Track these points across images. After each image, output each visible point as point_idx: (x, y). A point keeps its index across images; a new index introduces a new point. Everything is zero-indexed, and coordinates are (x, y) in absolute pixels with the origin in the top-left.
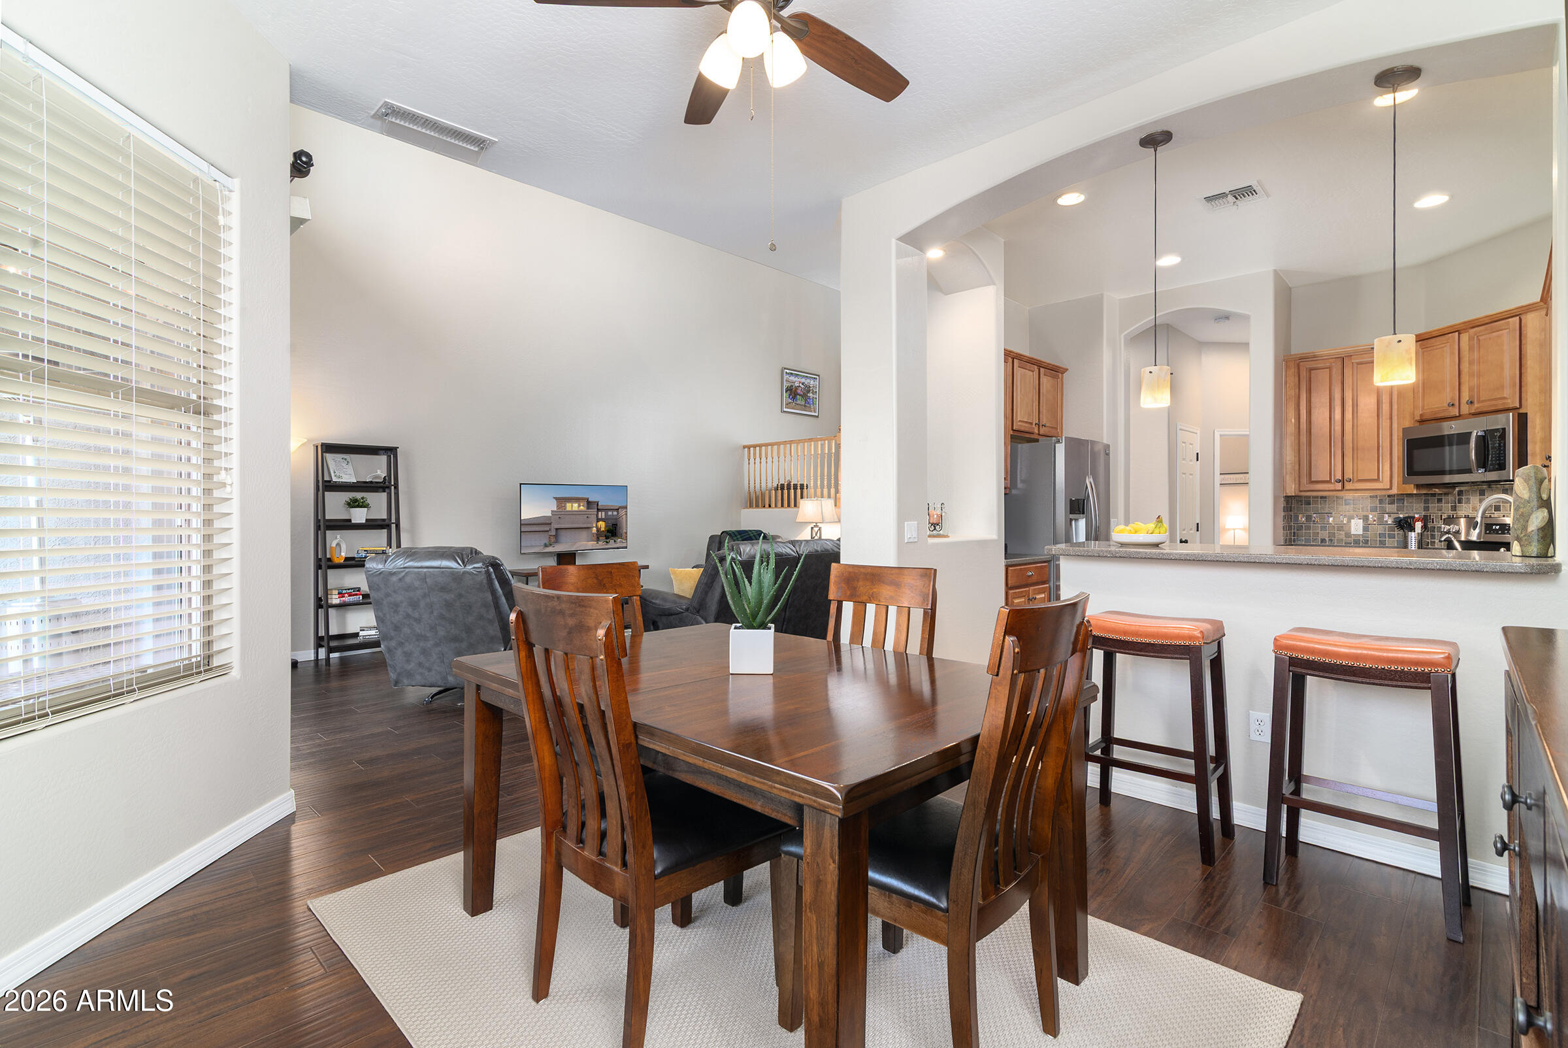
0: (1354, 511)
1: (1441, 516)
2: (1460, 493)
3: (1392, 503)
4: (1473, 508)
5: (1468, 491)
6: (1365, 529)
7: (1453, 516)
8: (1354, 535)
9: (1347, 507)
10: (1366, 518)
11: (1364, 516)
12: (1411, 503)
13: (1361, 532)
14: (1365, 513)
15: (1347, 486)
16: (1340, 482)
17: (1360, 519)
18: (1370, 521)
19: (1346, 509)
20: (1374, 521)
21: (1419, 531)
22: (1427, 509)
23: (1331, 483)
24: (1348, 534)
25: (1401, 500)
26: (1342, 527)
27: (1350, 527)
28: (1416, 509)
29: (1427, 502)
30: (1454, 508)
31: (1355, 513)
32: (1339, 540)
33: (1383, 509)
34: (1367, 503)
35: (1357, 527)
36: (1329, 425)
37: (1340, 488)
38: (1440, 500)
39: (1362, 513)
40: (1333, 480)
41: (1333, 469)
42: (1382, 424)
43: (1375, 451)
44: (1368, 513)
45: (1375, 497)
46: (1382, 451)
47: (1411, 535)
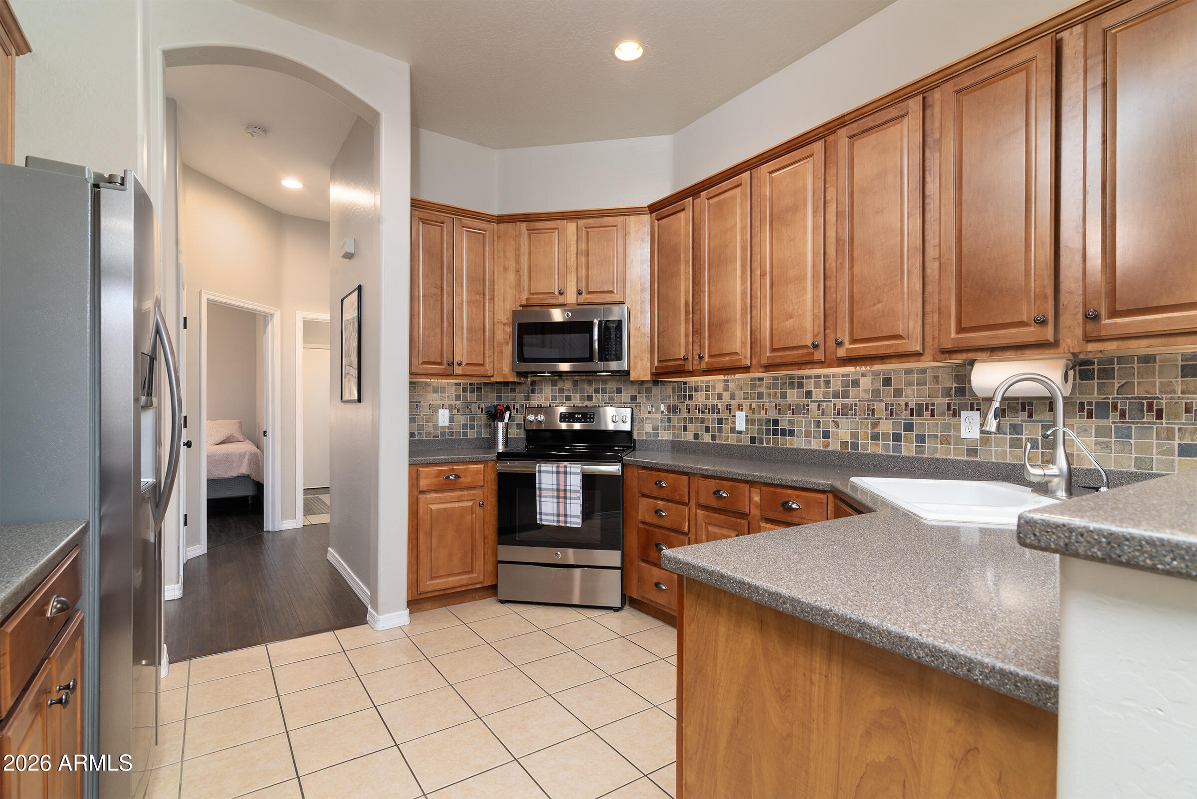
0: (441, 400)
1: (514, 405)
2: (533, 383)
3: (472, 392)
6: (451, 420)
7: (526, 405)
8: (441, 427)
9: (435, 395)
10: (451, 408)
11: (449, 405)
12: (487, 392)
13: (447, 424)
14: (451, 402)
15: (458, 370)
16: (451, 364)
17: (446, 409)
18: (455, 411)
19: (433, 398)
20: (458, 411)
21: (506, 420)
22: (499, 398)
23: (443, 365)
24: (436, 427)
25: (479, 389)
26: (430, 418)
27: (438, 419)
28: (491, 399)
29: (499, 391)
30: (527, 398)
31: (442, 403)
32: (428, 434)
33: (465, 397)
34: (452, 392)
35: (443, 418)
36: (442, 295)
37: (450, 372)
38: (513, 390)
39: (447, 403)
40: (445, 363)
41: (445, 349)
42: (487, 304)
43: (479, 333)
44: (453, 402)
45: (459, 384)
46: (487, 334)
47: (501, 425)
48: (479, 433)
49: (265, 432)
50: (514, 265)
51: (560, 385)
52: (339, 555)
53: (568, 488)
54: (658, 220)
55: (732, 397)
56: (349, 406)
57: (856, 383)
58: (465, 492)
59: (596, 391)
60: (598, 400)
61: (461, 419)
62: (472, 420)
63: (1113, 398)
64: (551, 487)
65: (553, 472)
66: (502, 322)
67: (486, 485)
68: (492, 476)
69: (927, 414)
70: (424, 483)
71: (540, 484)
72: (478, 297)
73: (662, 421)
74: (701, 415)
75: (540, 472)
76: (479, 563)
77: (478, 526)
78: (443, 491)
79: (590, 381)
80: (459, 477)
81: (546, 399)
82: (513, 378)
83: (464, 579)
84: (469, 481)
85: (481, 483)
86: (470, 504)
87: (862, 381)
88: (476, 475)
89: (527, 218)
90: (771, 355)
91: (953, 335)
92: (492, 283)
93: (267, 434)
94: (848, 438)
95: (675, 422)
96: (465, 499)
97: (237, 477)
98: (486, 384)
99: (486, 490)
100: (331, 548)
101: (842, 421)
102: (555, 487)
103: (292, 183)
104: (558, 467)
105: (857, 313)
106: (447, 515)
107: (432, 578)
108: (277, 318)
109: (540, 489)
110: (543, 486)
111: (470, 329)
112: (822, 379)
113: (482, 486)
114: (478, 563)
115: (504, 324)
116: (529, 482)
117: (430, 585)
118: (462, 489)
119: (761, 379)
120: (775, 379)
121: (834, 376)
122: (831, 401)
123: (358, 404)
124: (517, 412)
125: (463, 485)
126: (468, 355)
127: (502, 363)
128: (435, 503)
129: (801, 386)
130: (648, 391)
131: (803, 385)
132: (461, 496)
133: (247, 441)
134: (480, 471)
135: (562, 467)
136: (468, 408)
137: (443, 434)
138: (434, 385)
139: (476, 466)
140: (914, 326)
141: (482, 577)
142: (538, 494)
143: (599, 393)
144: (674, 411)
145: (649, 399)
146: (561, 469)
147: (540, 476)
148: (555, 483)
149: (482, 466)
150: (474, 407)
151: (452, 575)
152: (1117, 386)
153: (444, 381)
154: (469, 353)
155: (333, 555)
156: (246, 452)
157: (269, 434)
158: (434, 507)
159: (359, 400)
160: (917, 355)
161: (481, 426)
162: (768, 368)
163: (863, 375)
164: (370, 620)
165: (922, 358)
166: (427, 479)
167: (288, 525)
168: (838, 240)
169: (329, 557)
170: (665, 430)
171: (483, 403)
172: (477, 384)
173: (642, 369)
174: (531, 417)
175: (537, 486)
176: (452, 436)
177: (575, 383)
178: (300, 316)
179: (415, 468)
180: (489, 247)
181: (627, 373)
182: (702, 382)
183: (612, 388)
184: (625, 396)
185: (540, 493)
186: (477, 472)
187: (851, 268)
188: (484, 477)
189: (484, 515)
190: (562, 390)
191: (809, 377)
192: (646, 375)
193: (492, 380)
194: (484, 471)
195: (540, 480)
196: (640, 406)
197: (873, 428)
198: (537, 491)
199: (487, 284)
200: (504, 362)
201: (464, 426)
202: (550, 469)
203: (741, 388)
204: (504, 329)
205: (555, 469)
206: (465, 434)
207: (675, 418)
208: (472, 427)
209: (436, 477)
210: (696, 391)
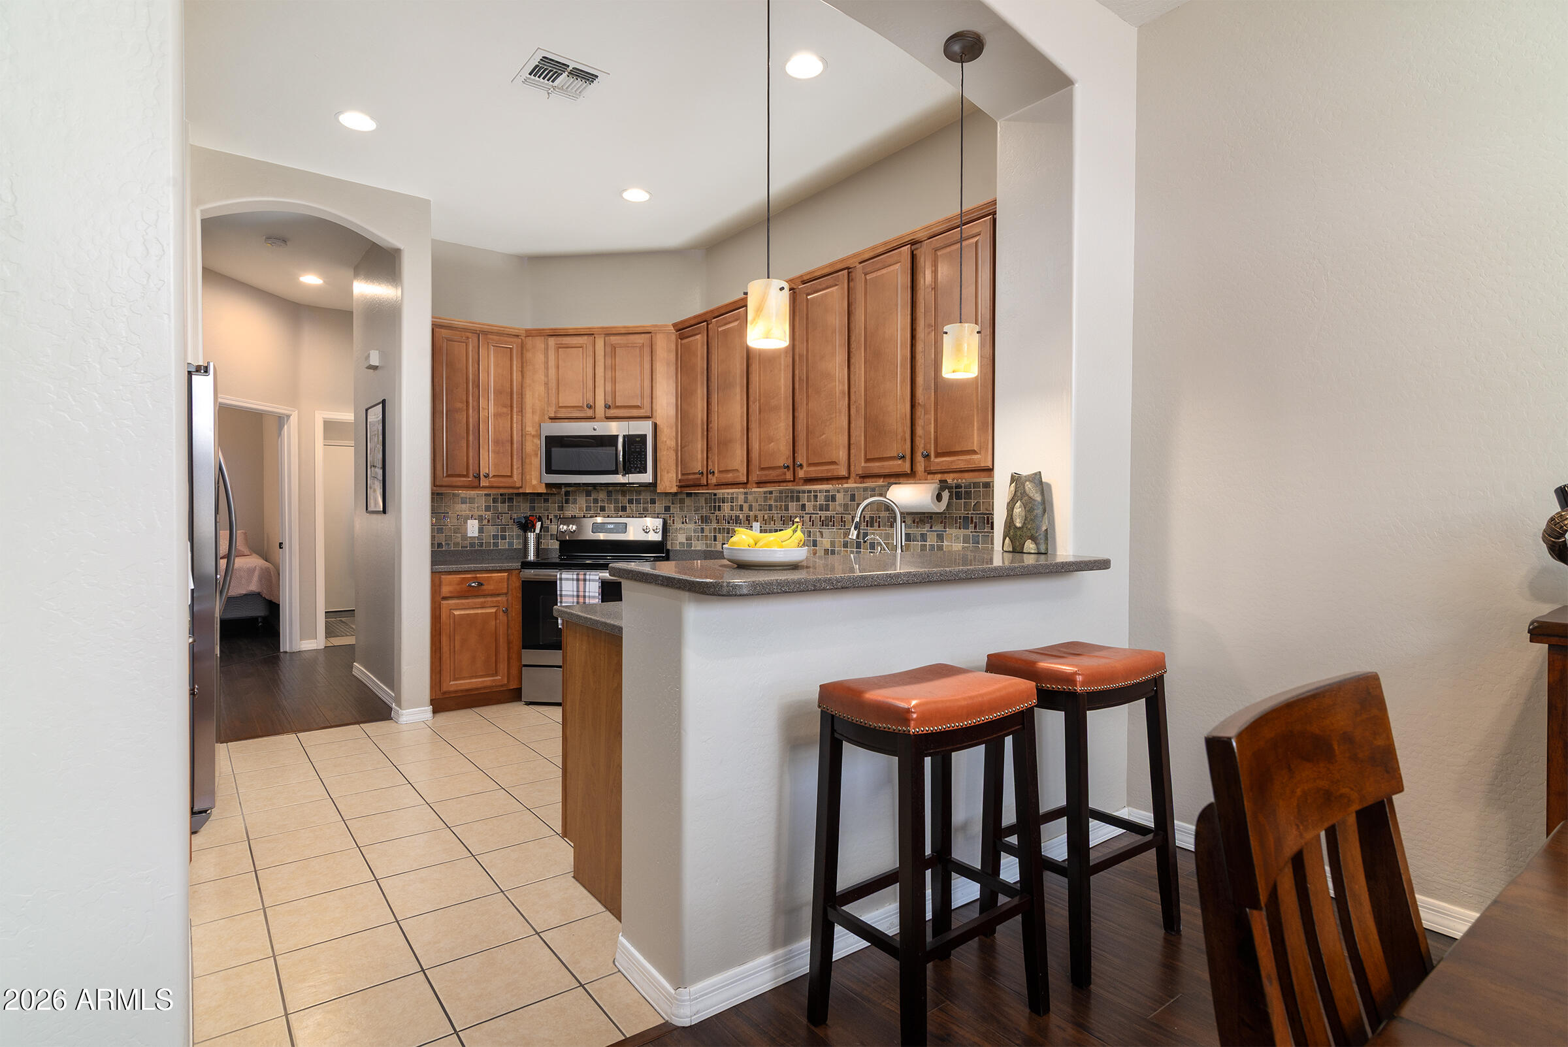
0: (470, 510)
1: (548, 516)
2: (567, 494)
3: (503, 502)
4: (579, 508)
5: (575, 492)
6: (481, 530)
7: (560, 516)
8: (470, 537)
9: (464, 506)
10: (480, 519)
11: (479, 516)
12: (519, 502)
13: (476, 534)
14: (480, 513)
15: (484, 482)
16: (478, 477)
17: (475, 519)
18: (485, 522)
19: (462, 509)
20: (489, 521)
21: (538, 531)
22: (532, 509)
23: (469, 477)
24: (465, 537)
25: (511, 500)
26: (459, 529)
27: (466, 529)
28: (523, 510)
29: (533, 501)
30: (561, 508)
31: (471, 513)
32: (456, 544)
33: (496, 508)
34: (482, 502)
35: (472, 528)
36: (467, 410)
37: (477, 484)
38: (546, 501)
39: (477, 513)
40: (471, 475)
41: (471, 461)
42: (515, 416)
43: (509, 446)
44: (483, 513)
45: (490, 495)
46: (515, 446)
47: (531, 536)
48: (511, 544)
49: (281, 544)
50: (543, 377)
51: (594, 496)
52: (366, 669)
53: (587, 594)
54: (681, 339)
55: (750, 509)
56: (374, 516)
57: (834, 498)
58: (489, 599)
59: (630, 501)
60: (632, 510)
61: (492, 530)
62: (504, 530)
63: (971, 514)
64: (571, 593)
65: (573, 580)
66: (531, 434)
67: (510, 592)
68: (516, 584)
69: (876, 525)
70: (446, 590)
71: (561, 591)
72: (505, 410)
73: (695, 531)
74: (727, 526)
75: (561, 579)
76: (503, 667)
77: (502, 631)
78: (466, 597)
79: (624, 492)
80: (482, 585)
81: (581, 509)
82: (542, 490)
83: (487, 681)
84: (492, 588)
85: (505, 591)
86: (493, 610)
87: (838, 496)
88: (500, 582)
89: (555, 334)
90: (760, 473)
91: (863, 464)
92: (520, 396)
93: (283, 546)
94: (828, 546)
95: (707, 533)
96: (488, 605)
97: (245, 595)
98: (518, 495)
99: (510, 599)
100: (357, 663)
101: (825, 531)
102: (575, 593)
103: (311, 279)
104: (578, 574)
105: (811, 441)
106: (471, 620)
107: (455, 679)
108: (294, 420)
109: (561, 595)
110: (563, 593)
111: (497, 442)
112: (813, 494)
113: (506, 594)
114: (501, 666)
115: (533, 436)
116: (550, 589)
117: (453, 685)
118: (485, 596)
119: (771, 493)
120: (781, 492)
121: (820, 491)
122: (818, 514)
123: (383, 515)
124: (551, 522)
125: (487, 592)
126: (495, 467)
127: (531, 475)
128: (459, 610)
129: (798, 500)
130: (682, 502)
131: (799, 498)
132: (485, 602)
133: (254, 555)
134: (504, 579)
135: (581, 574)
136: (498, 518)
137: (472, 545)
138: (463, 495)
139: (499, 574)
140: (842, 455)
141: (506, 679)
142: (559, 600)
143: (633, 504)
144: (706, 522)
145: (682, 509)
146: (581, 577)
147: (561, 584)
148: (575, 589)
149: (506, 574)
150: (505, 519)
151: (476, 677)
152: (973, 504)
153: (473, 493)
154: (496, 465)
155: (359, 669)
156: (255, 567)
157: (286, 545)
158: (457, 613)
159: (384, 511)
160: (846, 479)
161: (513, 536)
162: (760, 484)
163: (838, 492)
164: (395, 716)
165: (849, 481)
166: (450, 584)
167: (308, 645)
168: (800, 378)
169: (355, 672)
170: (698, 541)
171: (515, 513)
172: (508, 494)
173: (669, 482)
174: (563, 528)
175: (558, 593)
176: (482, 546)
177: (609, 494)
178: (320, 417)
179: (437, 575)
180: (517, 361)
181: (653, 485)
182: (728, 494)
183: (646, 499)
184: (659, 507)
185: (561, 599)
186: (501, 580)
187: (807, 404)
188: (508, 584)
189: (508, 620)
190: (596, 501)
191: (804, 492)
192: (672, 487)
193: (521, 491)
194: (508, 579)
195: (561, 587)
196: (674, 517)
197: (844, 538)
198: (559, 598)
199: (515, 396)
200: (533, 473)
201: (496, 537)
202: (571, 577)
203: (757, 500)
204: (533, 442)
205: (575, 577)
206: (496, 544)
207: (707, 528)
208: (504, 538)
209: (458, 584)
210: (723, 502)
